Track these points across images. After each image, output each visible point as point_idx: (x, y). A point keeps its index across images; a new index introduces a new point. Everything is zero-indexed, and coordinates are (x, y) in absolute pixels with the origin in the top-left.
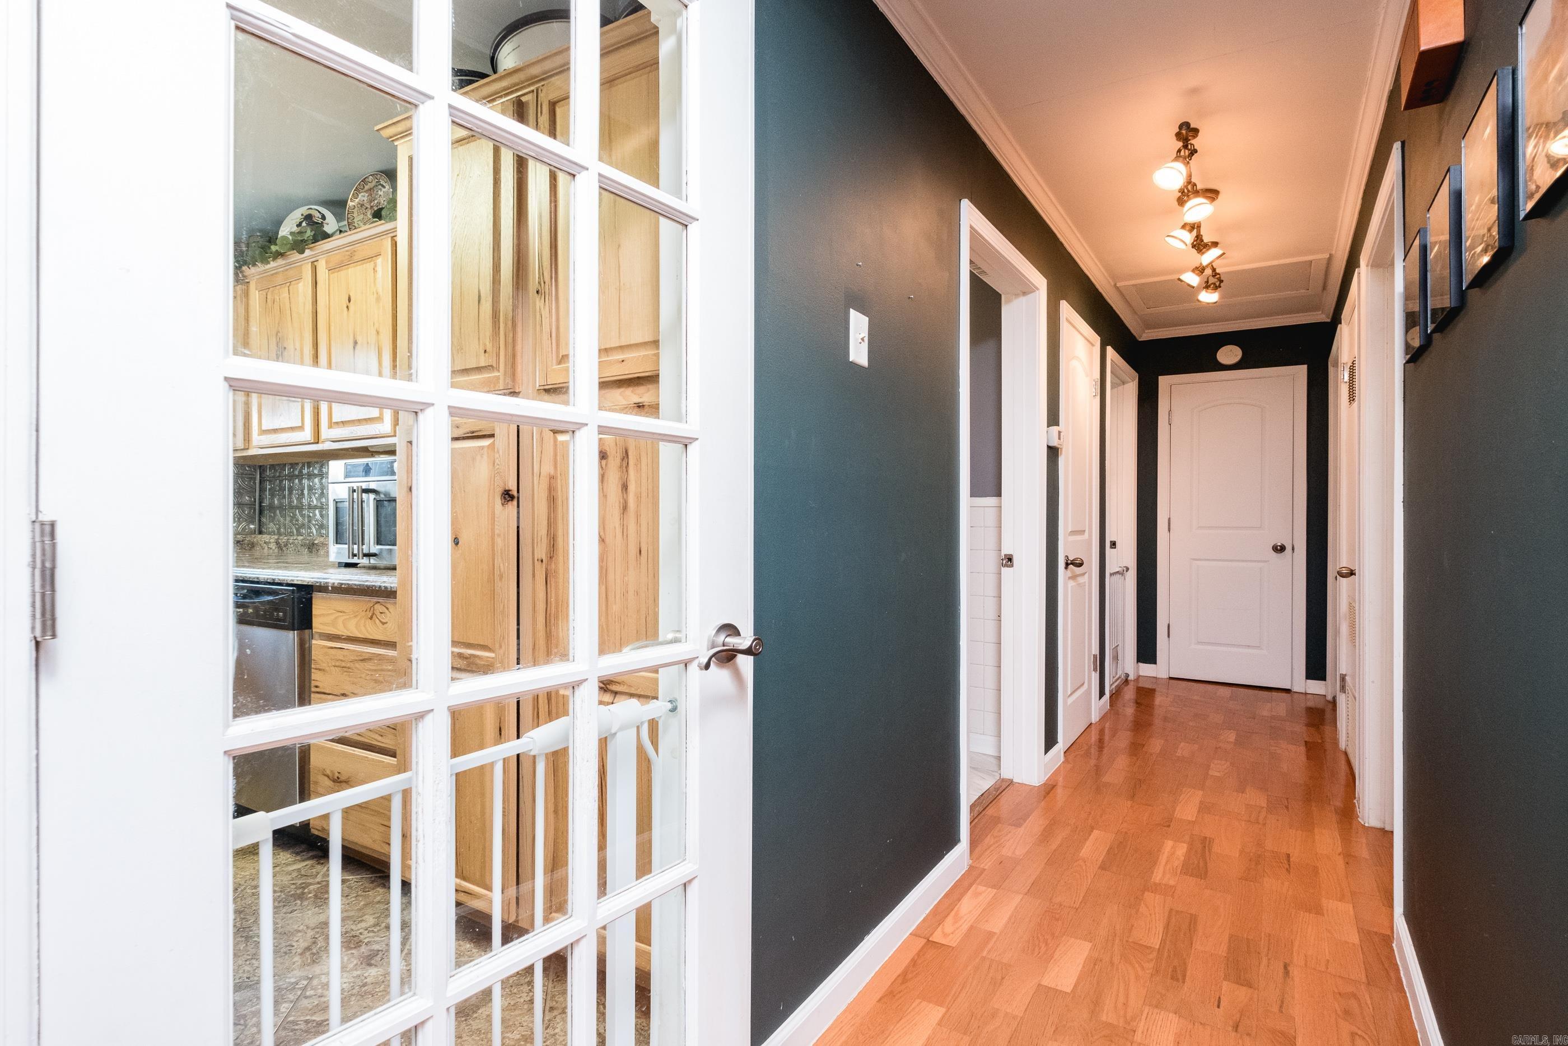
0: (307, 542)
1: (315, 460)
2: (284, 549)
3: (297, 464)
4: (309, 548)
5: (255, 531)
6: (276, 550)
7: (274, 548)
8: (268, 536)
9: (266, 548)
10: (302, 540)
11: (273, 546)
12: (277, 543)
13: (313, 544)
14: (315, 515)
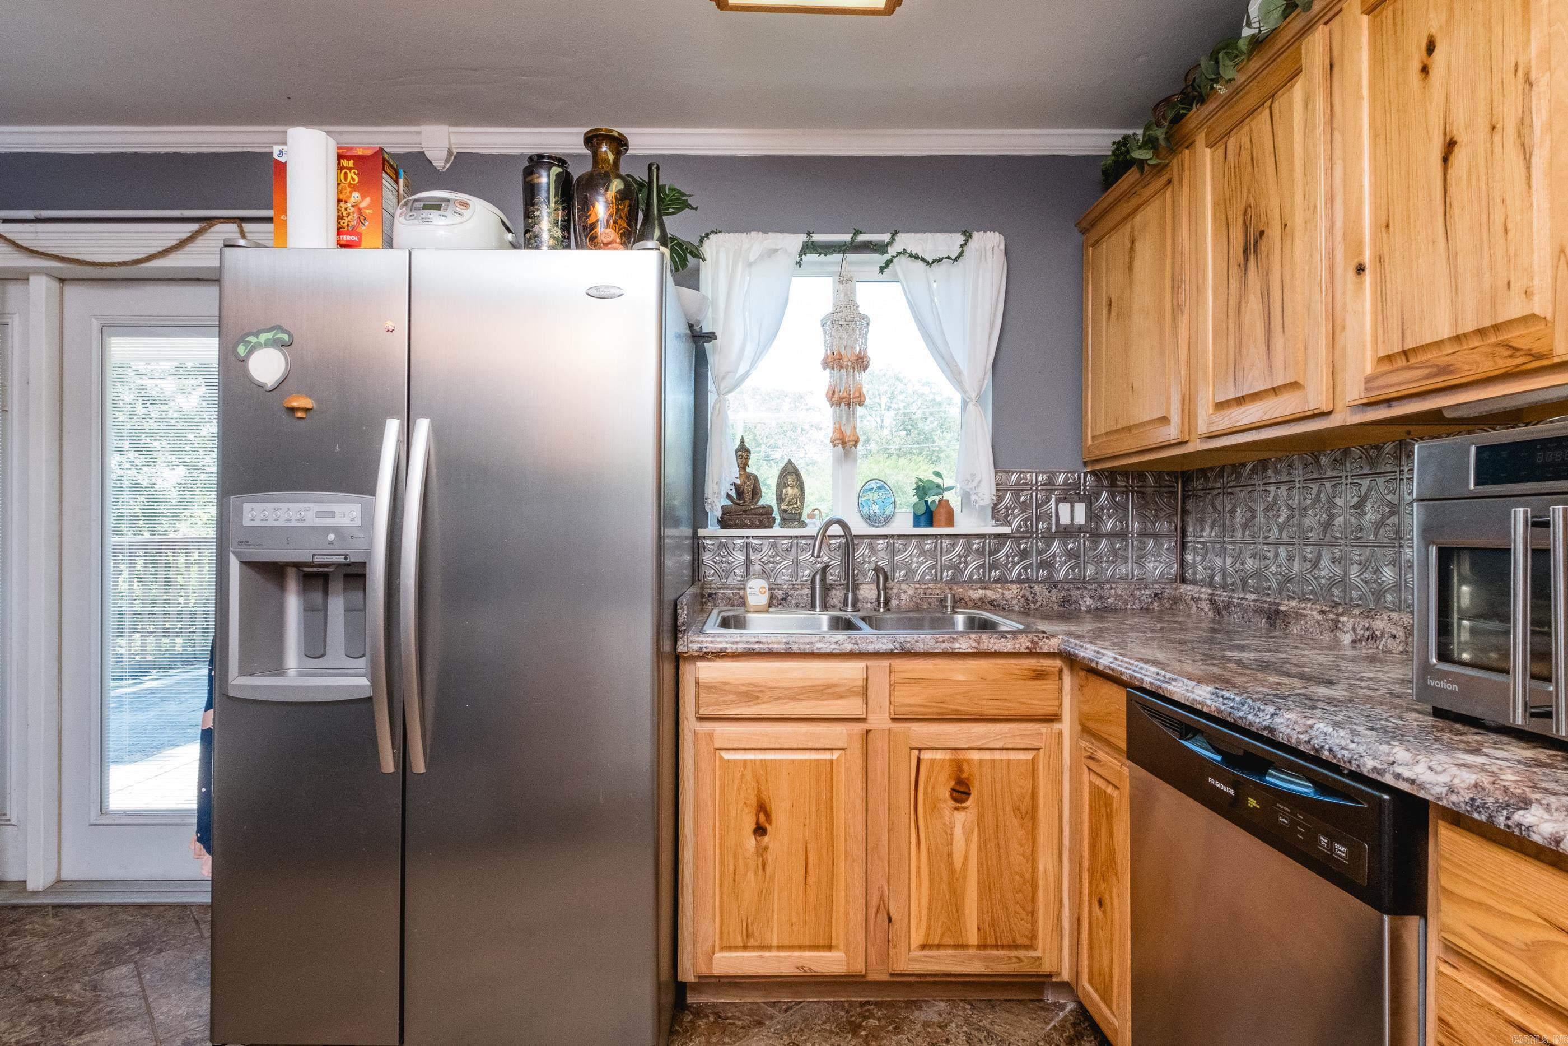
0: (1266, 606)
1: (1279, 454)
2: (1224, 613)
3: (1243, 465)
4: (1269, 618)
5: (1176, 579)
6: (1210, 614)
7: (1206, 609)
8: (1196, 589)
9: (1194, 608)
10: (1255, 601)
11: (1205, 606)
12: (1212, 602)
13: (1277, 612)
14: (1277, 556)
